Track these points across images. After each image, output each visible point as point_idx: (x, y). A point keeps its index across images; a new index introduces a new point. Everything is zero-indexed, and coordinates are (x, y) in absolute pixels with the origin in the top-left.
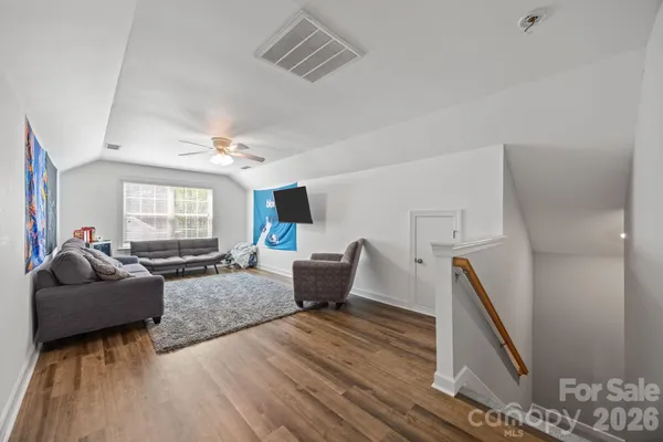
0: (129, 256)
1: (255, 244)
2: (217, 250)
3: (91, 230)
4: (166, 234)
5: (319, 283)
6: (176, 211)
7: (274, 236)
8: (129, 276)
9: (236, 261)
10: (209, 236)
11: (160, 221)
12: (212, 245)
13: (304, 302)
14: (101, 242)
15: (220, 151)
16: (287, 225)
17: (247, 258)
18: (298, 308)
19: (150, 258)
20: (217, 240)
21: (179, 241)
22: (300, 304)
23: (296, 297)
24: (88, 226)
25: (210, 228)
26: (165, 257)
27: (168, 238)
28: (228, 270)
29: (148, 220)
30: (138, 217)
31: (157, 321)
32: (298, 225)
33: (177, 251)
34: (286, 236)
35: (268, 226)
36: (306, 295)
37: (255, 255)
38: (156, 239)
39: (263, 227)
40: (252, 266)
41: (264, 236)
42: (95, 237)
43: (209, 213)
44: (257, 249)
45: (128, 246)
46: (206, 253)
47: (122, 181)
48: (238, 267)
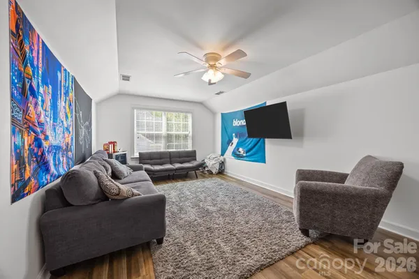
0: (137, 164)
1: (222, 155)
2: (196, 160)
3: (114, 143)
4: (161, 147)
5: (337, 212)
6: (168, 130)
7: (241, 149)
8: (133, 195)
9: (209, 168)
10: (190, 149)
11: (157, 137)
12: (191, 155)
13: (310, 231)
14: (121, 153)
15: (212, 67)
16: (255, 140)
17: (217, 166)
18: (305, 239)
19: (152, 165)
20: (195, 152)
21: (170, 152)
22: (305, 232)
23: (301, 224)
24: (113, 141)
25: (190, 142)
26: (161, 164)
27: (162, 150)
28: (203, 176)
29: (150, 137)
30: (144, 135)
31: (160, 242)
32: (266, 140)
33: (168, 159)
34: (254, 150)
35: (235, 141)
36: (316, 224)
37: (222, 164)
38: (154, 151)
39: (230, 142)
40: (221, 172)
41: (231, 149)
42: (117, 148)
43: (190, 132)
44: (224, 159)
45: (137, 155)
46: (188, 162)
47: (133, 109)
48: (210, 173)
